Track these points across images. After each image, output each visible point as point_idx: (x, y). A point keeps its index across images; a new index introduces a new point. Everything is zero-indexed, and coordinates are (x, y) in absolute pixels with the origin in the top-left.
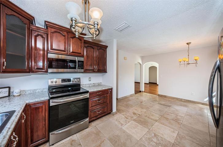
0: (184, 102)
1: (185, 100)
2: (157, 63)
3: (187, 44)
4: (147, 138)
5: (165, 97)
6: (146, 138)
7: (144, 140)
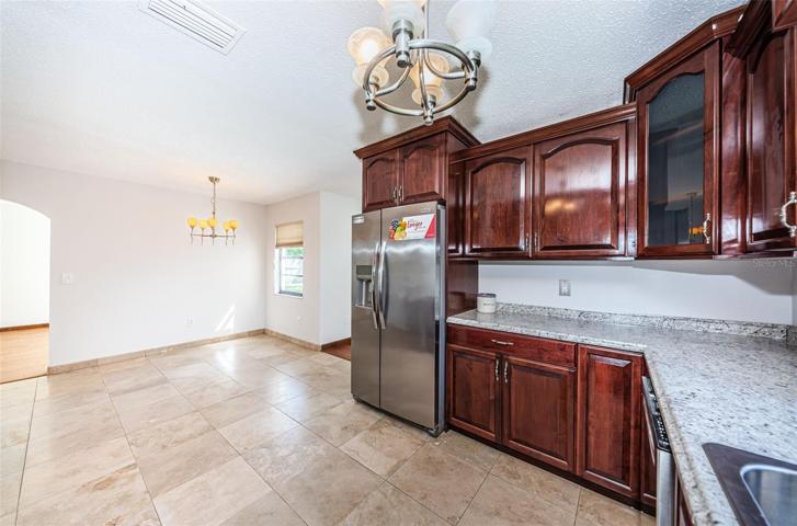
0: (168, 354)
1: (169, 347)
2: (40, 211)
3: (211, 179)
4: (270, 467)
5: (93, 365)
6: (270, 471)
7: (274, 476)
